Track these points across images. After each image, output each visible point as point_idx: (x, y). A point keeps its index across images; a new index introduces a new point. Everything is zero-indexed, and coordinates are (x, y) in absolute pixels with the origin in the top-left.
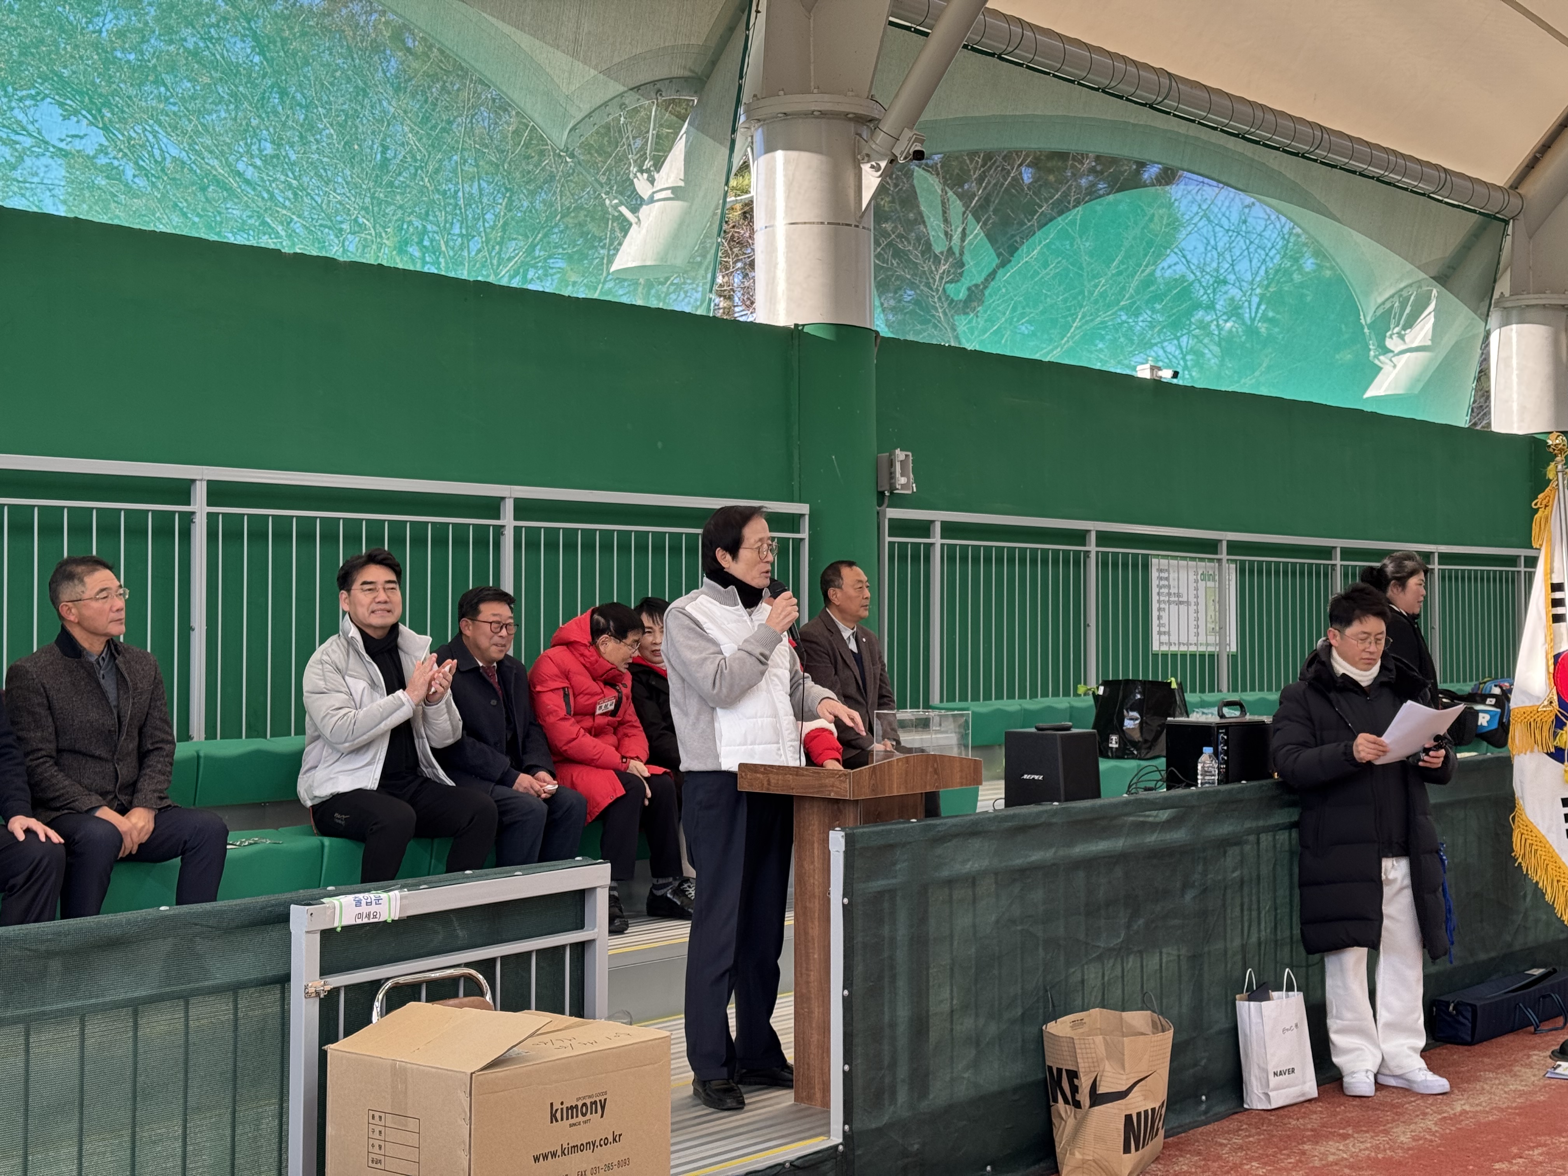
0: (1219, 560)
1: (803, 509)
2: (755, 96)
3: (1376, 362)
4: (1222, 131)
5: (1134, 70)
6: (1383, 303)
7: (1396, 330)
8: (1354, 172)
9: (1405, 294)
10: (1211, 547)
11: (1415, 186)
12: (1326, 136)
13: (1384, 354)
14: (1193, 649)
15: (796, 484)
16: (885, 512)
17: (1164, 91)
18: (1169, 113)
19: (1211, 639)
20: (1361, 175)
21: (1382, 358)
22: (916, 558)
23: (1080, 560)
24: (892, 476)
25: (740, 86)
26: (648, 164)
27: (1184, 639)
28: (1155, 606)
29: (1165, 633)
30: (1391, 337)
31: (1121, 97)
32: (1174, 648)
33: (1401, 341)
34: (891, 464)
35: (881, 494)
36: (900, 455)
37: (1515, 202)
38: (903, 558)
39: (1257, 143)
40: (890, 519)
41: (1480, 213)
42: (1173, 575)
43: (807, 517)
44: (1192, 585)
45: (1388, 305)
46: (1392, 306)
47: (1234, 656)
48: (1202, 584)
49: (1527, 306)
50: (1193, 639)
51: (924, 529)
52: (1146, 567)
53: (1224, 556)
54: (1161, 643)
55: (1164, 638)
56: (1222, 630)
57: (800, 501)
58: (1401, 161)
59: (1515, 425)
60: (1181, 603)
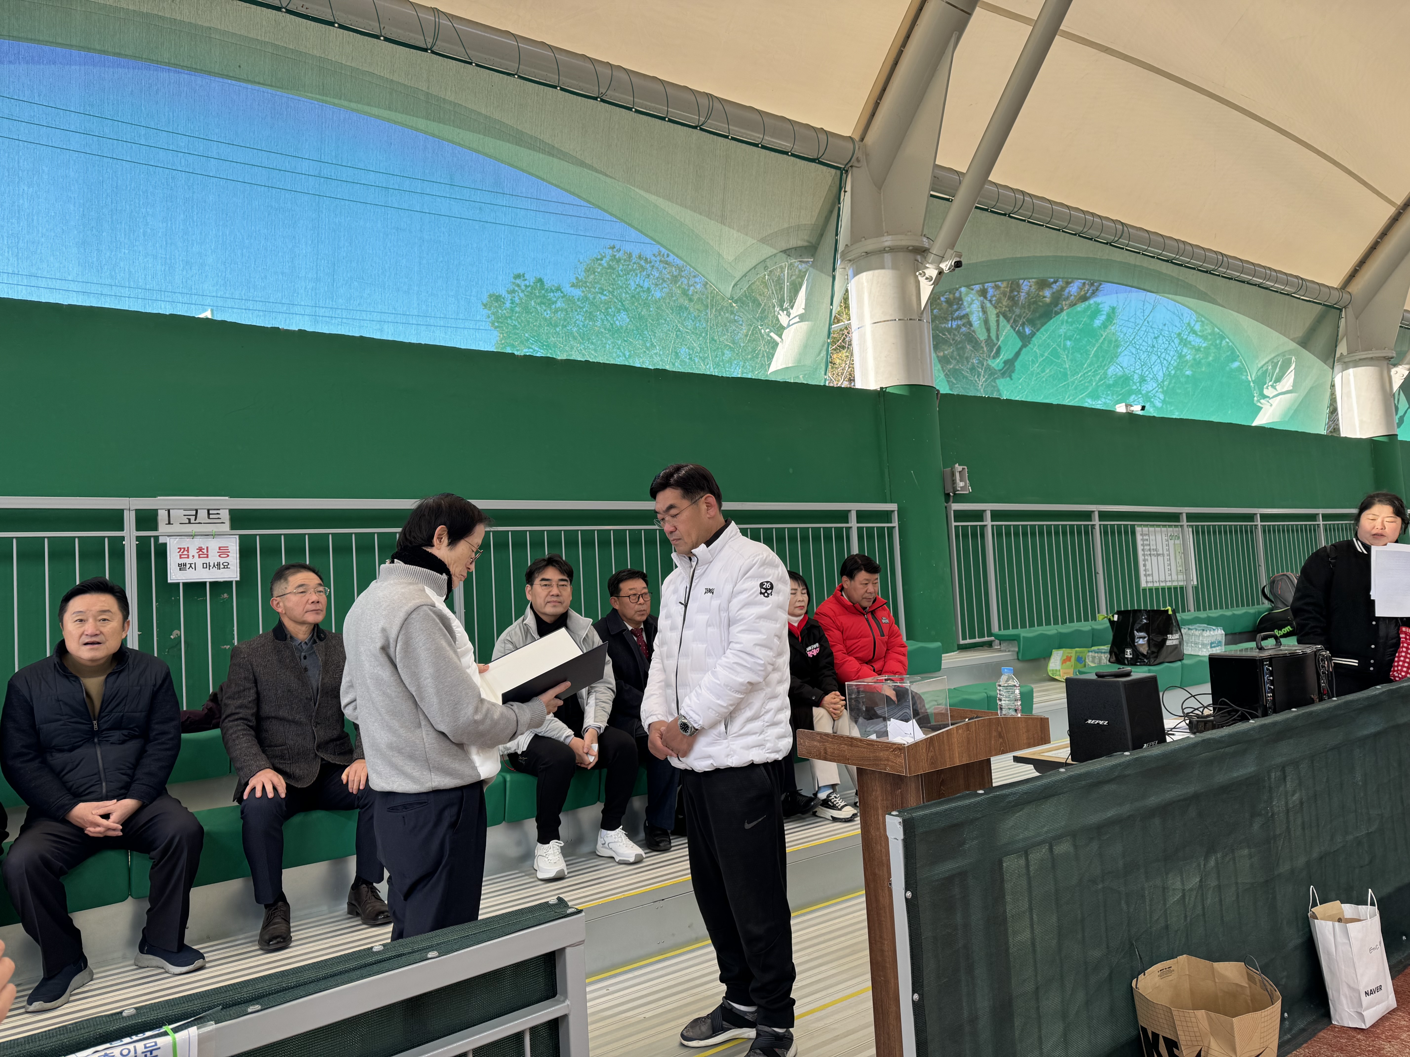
0: (1182, 526)
1: (893, 507)
2: (847, 245)
3: (1259, 404)
4: (1158, 258)
5: (1099, 220)
6: (1262, 367)
7: (1270, 383)
8: (1244, 282)
9: (1275, 361)
10: (1175, 517)
11: (1283, 290)
12: (1225, 259)
13: (1264, 399)
14: (1169, 584)
15: (887, 491)
16: (951, 506)
17: (1119, 233)
18: (1123, 248)
19: (1181, 577)
20: (1248, 283)
21: (1262, 401)
22: (974, 535)
23: (1088, 531)
24: (954, 482)
25: (836, 240)
26: (786, 305)
27: (1162, 578)
28: (1141, 558)
29: (1149, 575)
30: (1267, 388)
31: (1091, 239)
32: (1156, 585)
33: (1275, 390)
34: (953, 474)
35: (947, 495)
36: (958, 468)
37: (1346, 296)
38: (965, 536)
39: (1181, 265)
40: (954, 511)
41: (1324, 305)
42: (1152, 537)
43: (896, 513)
44: (1165, 543)
45: (1264, 368)
46: (1267, 369)
47: (1196, 588)
48: (1171, 542)
49: (1360, 359)
50: (1168, 578)
51: (978, 516)
52: (1134, 533)
53: (1185, 523)
54: (1147, 582)
55: (1149, 579)
56: (1187, 570)
57: (891, 502)
58: (1273, 273)
59: (1358, 433)
60: (1158, 555)
